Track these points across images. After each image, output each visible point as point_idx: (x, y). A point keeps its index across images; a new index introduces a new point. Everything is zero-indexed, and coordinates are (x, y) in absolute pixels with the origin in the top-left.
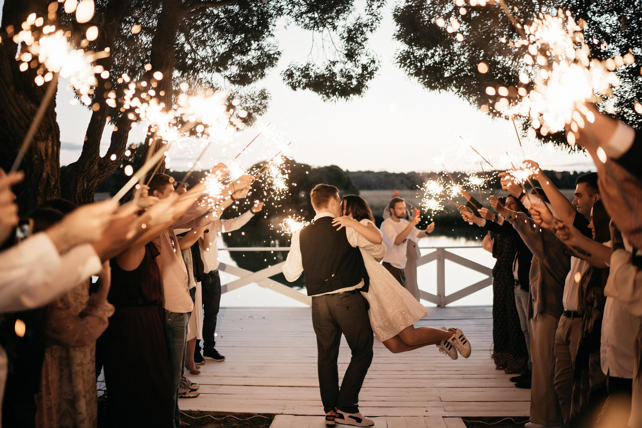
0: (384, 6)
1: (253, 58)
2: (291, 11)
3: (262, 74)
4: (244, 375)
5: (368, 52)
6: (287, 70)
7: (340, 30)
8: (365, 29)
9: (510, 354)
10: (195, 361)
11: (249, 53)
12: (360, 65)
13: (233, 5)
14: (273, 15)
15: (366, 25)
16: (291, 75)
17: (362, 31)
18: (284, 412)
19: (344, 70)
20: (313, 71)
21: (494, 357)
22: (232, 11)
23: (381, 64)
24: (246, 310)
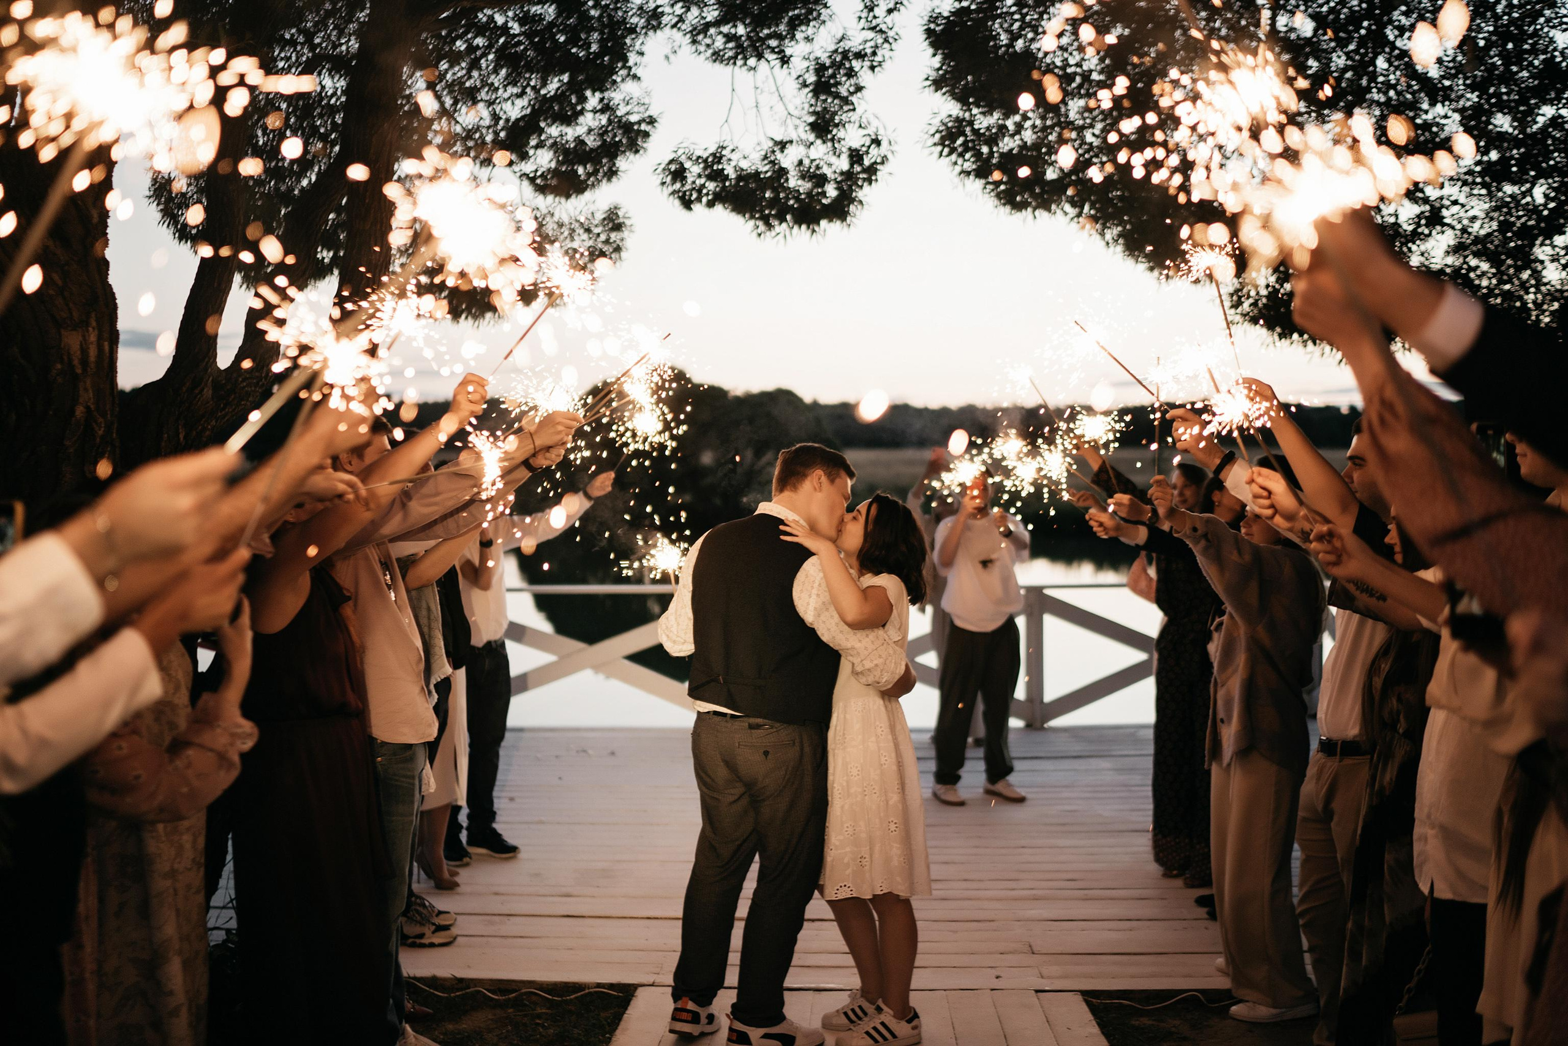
0: (902, 8)
1: (590, 131)
2: (681, 19)
3: (610, 169)
4: (564, 890)
5: (864, 120)
6: (671, 162)
7: (798, 65)
8: (856, 64)
9: (1198, 843)
10: (447, 858)
11: (581, 119)
13: (541, 2)
14: (638, 30)
15: (860, 55)
16: (679, 174)
17: (851, 69)
18: (659, 979)
19: (806, 162)
20: (733, 164)
21: (1157, 846)
22: (540, 18)
23: (894, 148)
24: (570, 734)
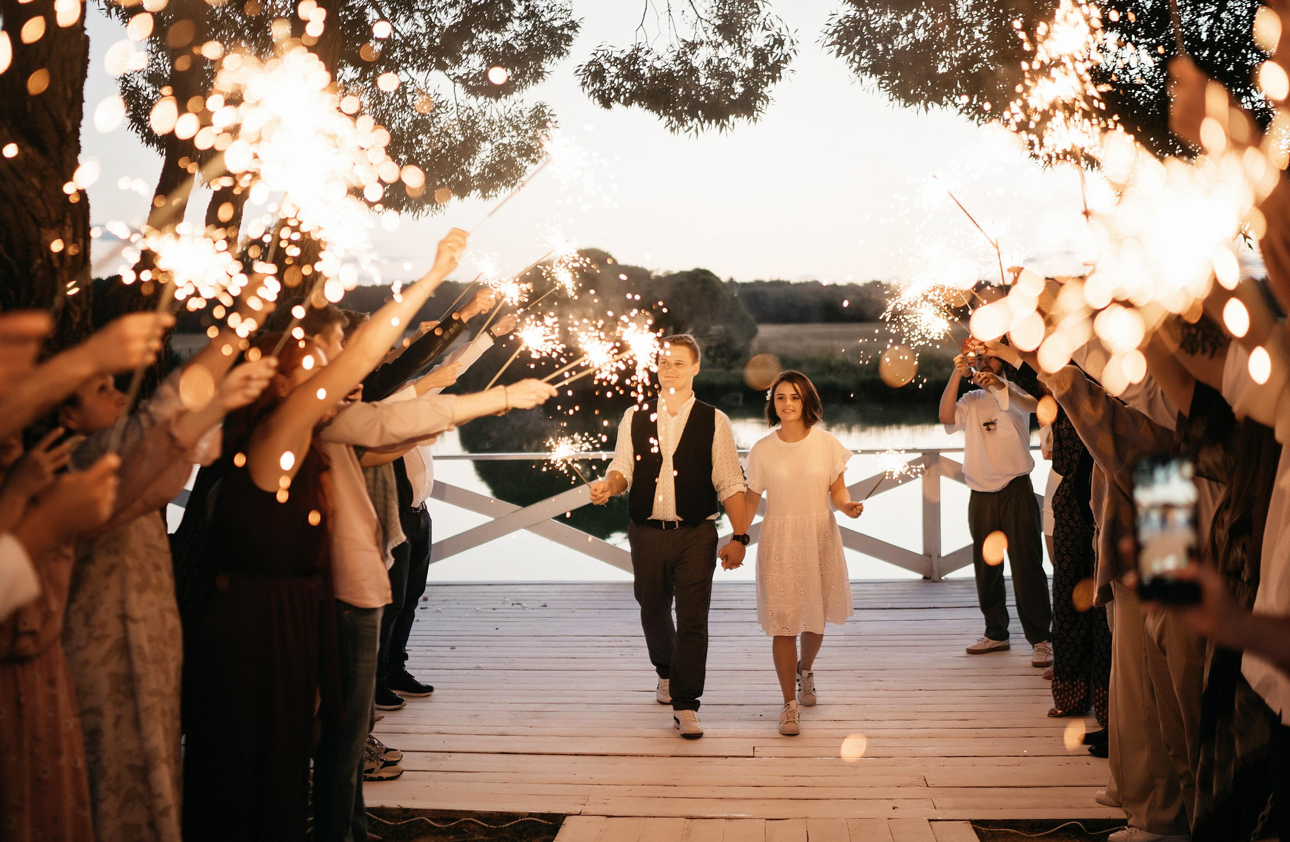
1: (517, 36)
3: (536, 71)
4: (501, 729)
5: (768, 22)
6: (591, 63)
11: (509, 26)
12: (750, 49)
16: (598, 75)
18: (585, 810)
19: (715, 62)
20: (648, 64)
21: (1054, 689)
24: (506, 588)
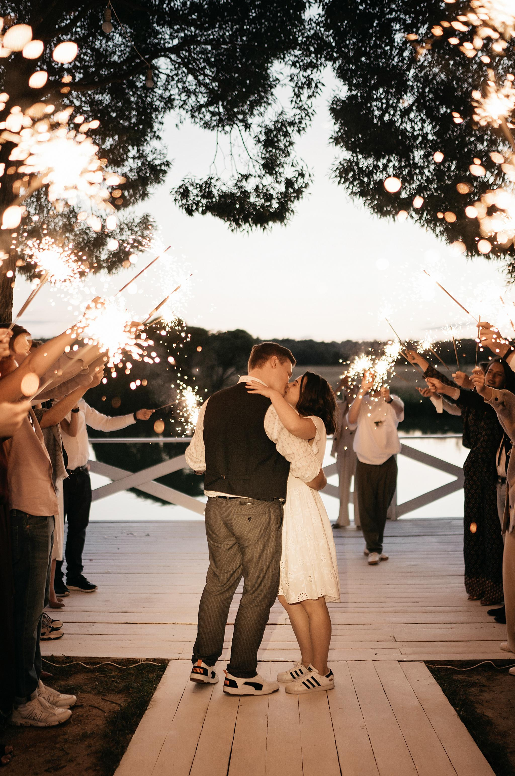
0: (317, 95)
1: (131, 170)
2: (185, 103)
3: (144, 192)
4: (125, 609)
5: (295, 162)
6: (180, 187)
7: (255, 130)
8: (290, 129)
9: (487, 580)
10: (57, 593)
11: (126, 163)
12: (283, 179)
13: (102, 93)
14: (160, 109)
15: (292, 124)
16: (185, 194)
17: (287, 131)
18: (181, 657)
19: (261, 187)
20: (217, 188)
21: (467, 584)
22: (101, 102)
23: (312, 178)
24: (123, 525)
